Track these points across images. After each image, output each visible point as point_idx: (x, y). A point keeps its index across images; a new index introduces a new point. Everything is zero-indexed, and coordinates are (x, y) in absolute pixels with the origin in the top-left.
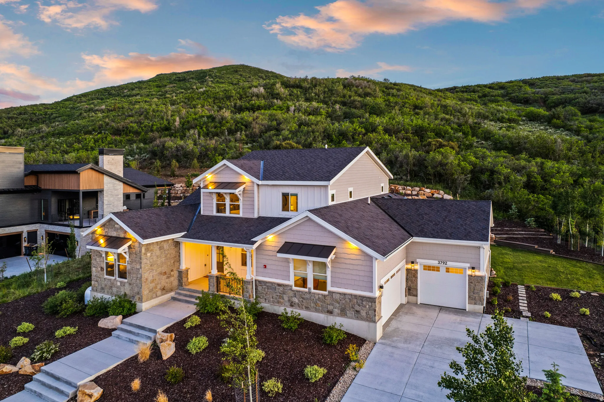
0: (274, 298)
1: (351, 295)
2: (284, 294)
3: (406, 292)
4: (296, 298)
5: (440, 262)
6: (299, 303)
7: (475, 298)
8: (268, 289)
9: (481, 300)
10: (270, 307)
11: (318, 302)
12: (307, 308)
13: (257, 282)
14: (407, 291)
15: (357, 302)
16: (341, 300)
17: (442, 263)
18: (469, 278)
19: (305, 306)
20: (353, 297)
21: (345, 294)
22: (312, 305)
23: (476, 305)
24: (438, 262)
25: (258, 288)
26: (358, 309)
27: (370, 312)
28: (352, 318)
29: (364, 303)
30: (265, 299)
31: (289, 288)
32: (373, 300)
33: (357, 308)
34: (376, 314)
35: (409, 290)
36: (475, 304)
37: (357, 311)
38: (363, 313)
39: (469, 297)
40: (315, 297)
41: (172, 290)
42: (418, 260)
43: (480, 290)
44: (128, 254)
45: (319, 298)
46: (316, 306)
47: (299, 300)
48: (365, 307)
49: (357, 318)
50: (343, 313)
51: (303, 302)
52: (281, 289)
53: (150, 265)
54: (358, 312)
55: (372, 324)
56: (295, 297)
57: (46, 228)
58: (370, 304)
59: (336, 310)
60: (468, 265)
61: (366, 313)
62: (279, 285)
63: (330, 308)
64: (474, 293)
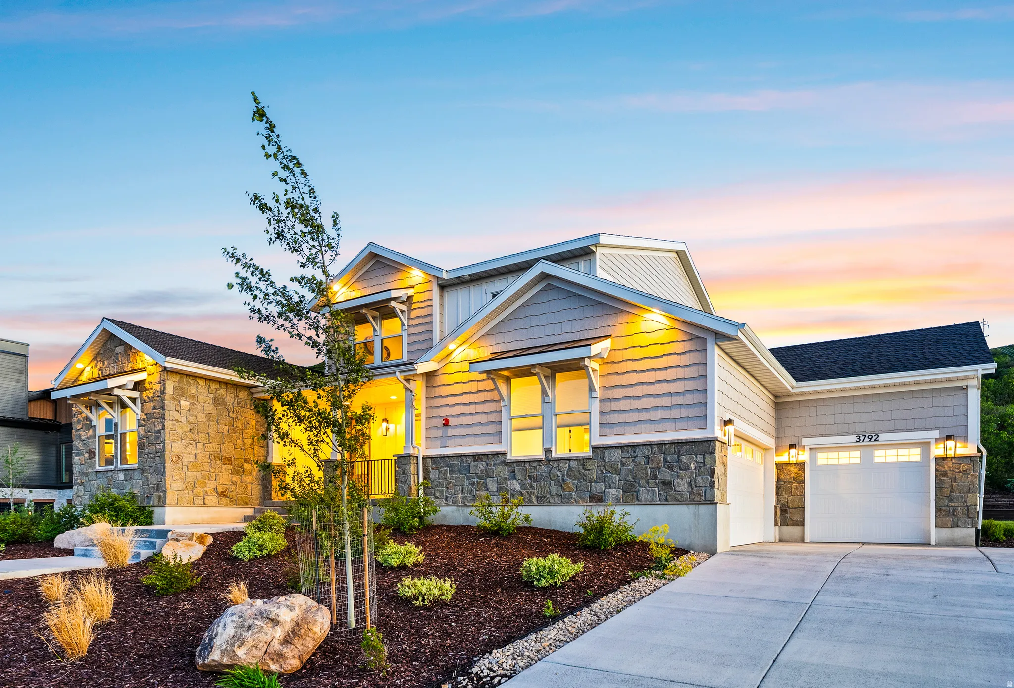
0: (466, 491)
1: (650, 444)
2: (488, 476)
3: (776, 515)
4: (515, 482)
5: (862, 438)
6: (524, 492)
7: (954, 511)
8: (452, 472)
9: (970, 513)
10: (456, 514)
11: (569, 481)
12: (542, 500)
13: (429, 461)
14: (779, 514)
15: (666, 461)
16: (623, 464)
17: (867, 439)
18: (937, 464)
19: (537, 497)
20: (655, 449)
21: (634, 446)
22: (554, 489)
23: (956, 529)
24: (856, 439)
25: (431, 475)
26: (667, 478)
27: (699, 479)
28: (652, 503)
29: (684, 459)
30: (446, 498)
31: (502, 458)
32: (707, 446)
33: (666, 475)
34: (716, 481)
35: (784, 511)
36: (955, 525)
37: (664, 483)
38: (682, 486)
39: (938, 510)
40: (560, 470)
41: (246, 503)
42: (805, 441)
43: (966, 489)
44: (138, 402)
45: (570, 469)
46: (563, 489)
47: (522, 485)
48: (687, 468)
49: (666, 499)
50: (630, 495)
51: (531, 486)
52: (482, 466)
53: (187, 429)
54: (667, 484)
55: (703, 509)
56: (515, 478)
57: (69, 496)
58: (700, 459)
59: (613, 491)
60: (936, 434)
61: (690, 484)
62: (477, 457)
63: (599, 487)
64: (951, 500)
